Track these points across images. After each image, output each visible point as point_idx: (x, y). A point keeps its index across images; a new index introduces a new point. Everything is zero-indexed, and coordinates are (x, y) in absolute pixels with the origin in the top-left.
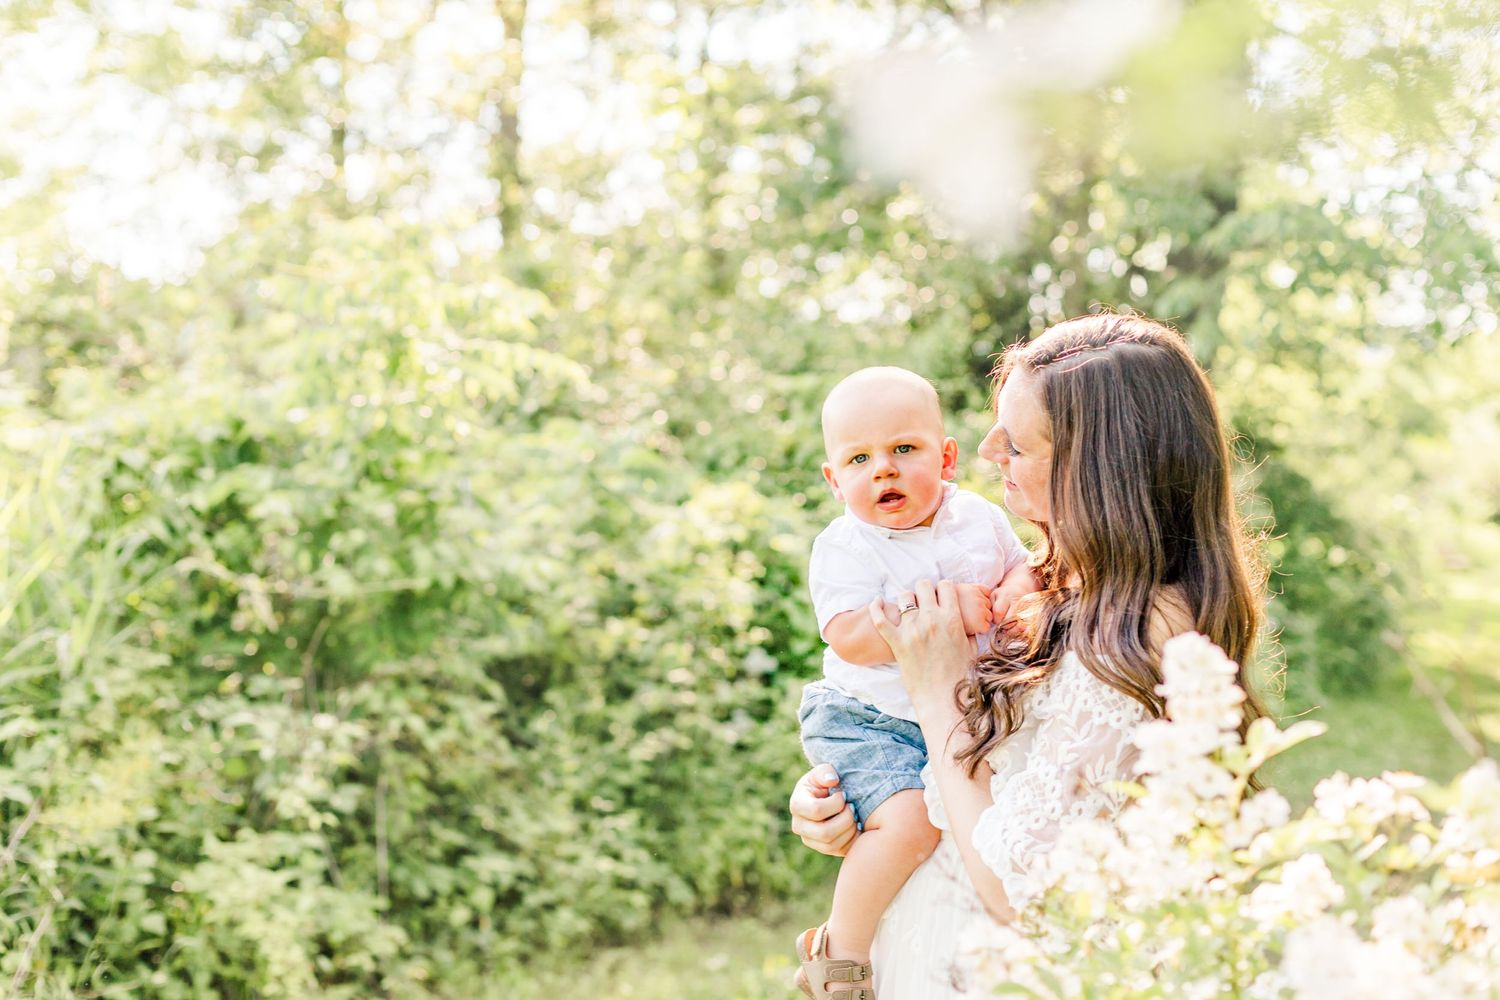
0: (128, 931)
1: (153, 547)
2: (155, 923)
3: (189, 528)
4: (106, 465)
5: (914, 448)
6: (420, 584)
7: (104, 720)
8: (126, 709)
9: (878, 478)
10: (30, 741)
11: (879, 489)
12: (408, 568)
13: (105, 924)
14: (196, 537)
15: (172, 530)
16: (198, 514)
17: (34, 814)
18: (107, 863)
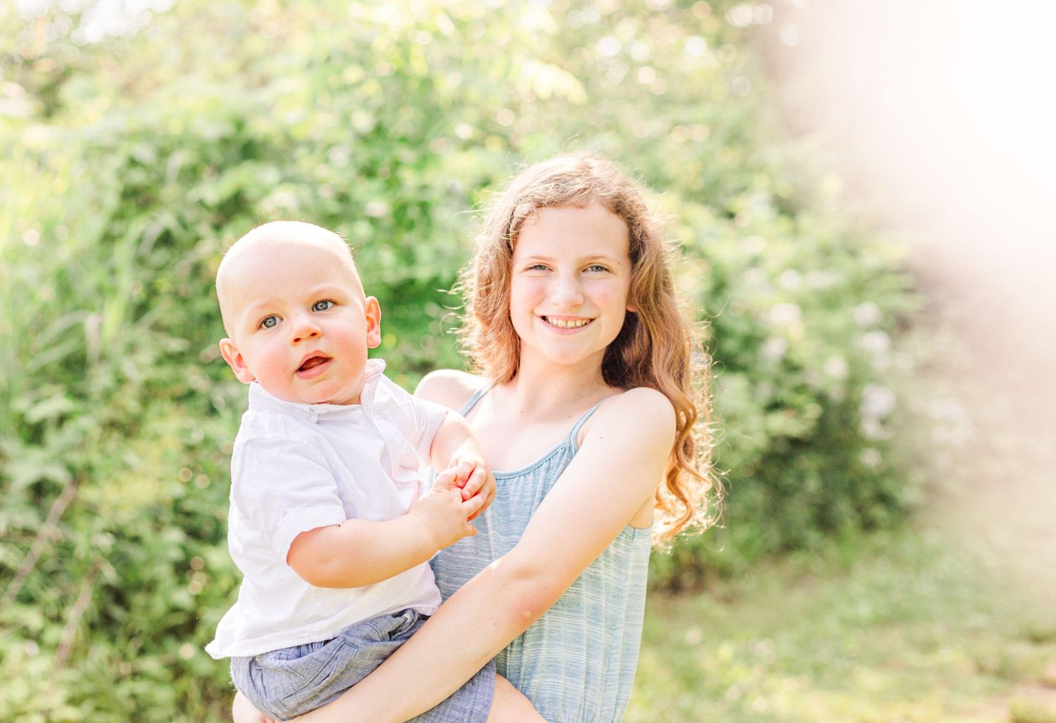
0: (159, 606)
1: (166, 240)
2: (183, 597)
3: (198, 221)
4: (117, 161)
5: (335, 303)
6: (423, 273)
7: (130, 402)
8: (149, 393)
9: (297, 340)
10: (62, 420)
11: (299, 354)
12: (408, 257)
13: (138, 599)
14: (204, 229)
15: (184, 225)
16: (208, 208)
17: (69, 492)
18: (136, 540)
